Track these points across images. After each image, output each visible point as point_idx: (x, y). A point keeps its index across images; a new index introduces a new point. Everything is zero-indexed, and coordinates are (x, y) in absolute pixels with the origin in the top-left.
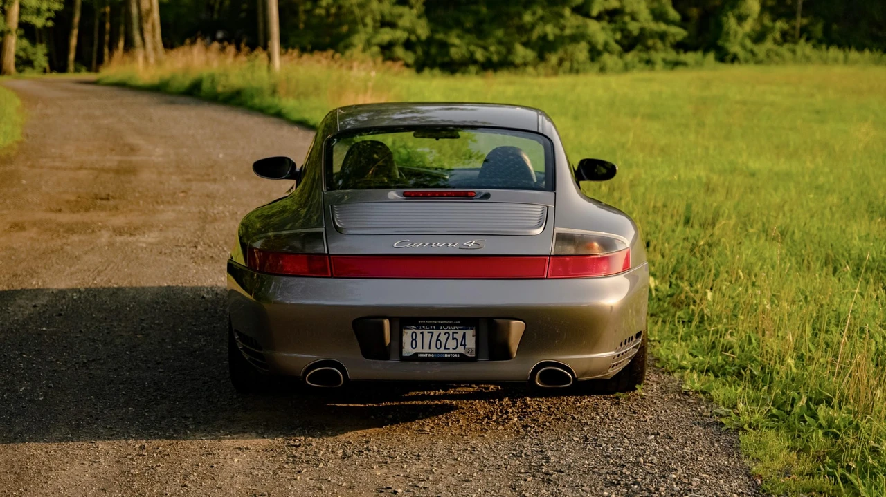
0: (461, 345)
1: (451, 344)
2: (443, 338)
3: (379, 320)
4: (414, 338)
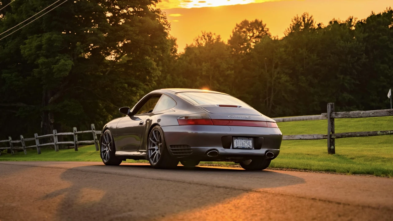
0: (248, 145)
2: (244, 143)
4: (237, 142)
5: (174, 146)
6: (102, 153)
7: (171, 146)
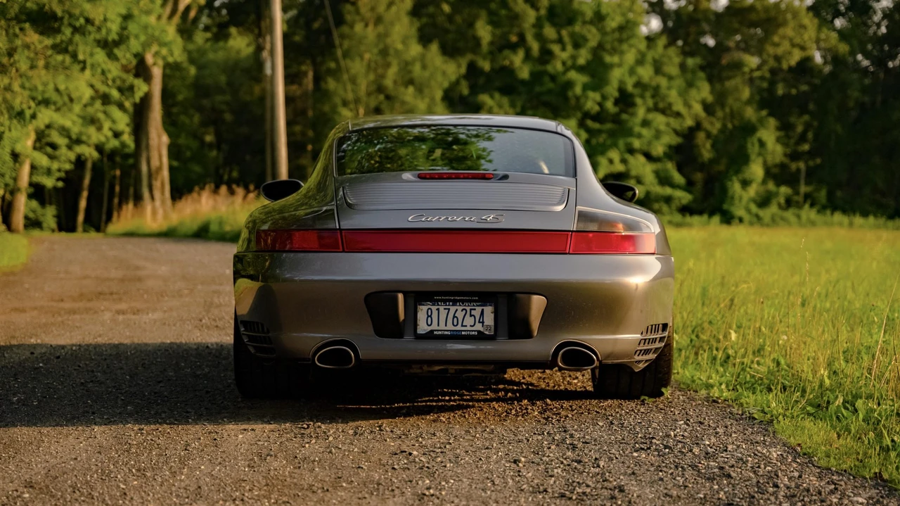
0: (479, 322)
1: (469, 321)
2: (460, 315)
3: (393, 294)
4: (430, 314)
7: (242, 323)
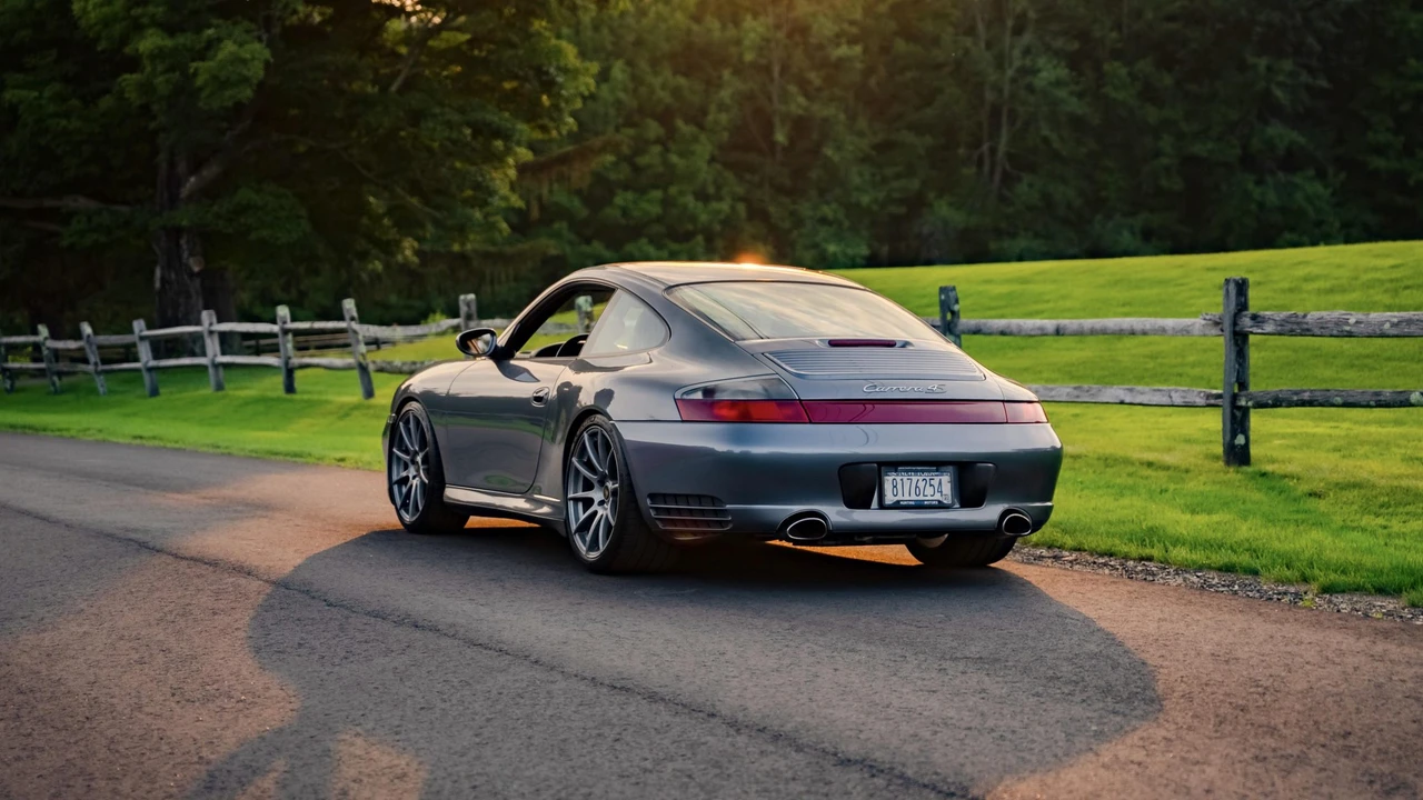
0: (938, 491)
1: (929, 491)
2: (921, 484)
4: (895, 485)
5: (665, 497)
6: (396, 488)
7: (653, 497)
